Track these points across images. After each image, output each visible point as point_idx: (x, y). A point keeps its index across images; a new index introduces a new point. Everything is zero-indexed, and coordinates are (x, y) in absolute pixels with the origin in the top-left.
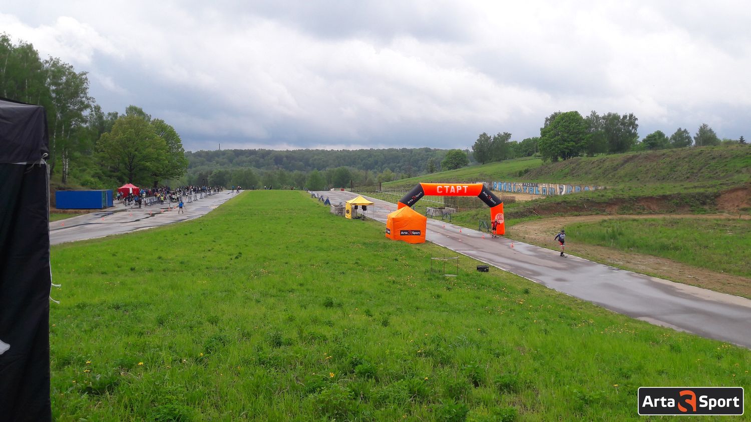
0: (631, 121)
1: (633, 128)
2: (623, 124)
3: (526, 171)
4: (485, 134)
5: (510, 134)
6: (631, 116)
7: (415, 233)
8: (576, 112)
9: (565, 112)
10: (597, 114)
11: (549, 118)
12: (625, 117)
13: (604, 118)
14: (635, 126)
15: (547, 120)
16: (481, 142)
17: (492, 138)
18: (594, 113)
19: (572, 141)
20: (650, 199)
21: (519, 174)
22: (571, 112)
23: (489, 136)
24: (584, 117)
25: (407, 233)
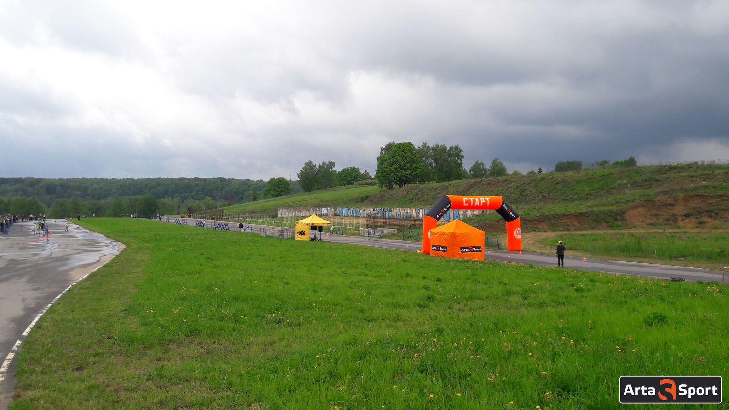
0: (456, 152)
1: (458, 158)
2: (450, 155)
3: (367, 198)
4: (310, 162)
5: (334, 163)
6: (457, 148)
7: (476, 250)
8: (410, 143)
9: (400, 143)
10: (427, 145)
11: (384, 147)
12: (451, 149)
13: (433, 149)
14: (461, 157)
15: (382, 149)
16: (306, 170)
17: (317, 167)
18: (425, 144)
19: (408, 169)
20: (569, 216)
21: (361, 200)
22: (405, 143)
23: (314, 164)
24: (417, 148)
25: (468, 250)
